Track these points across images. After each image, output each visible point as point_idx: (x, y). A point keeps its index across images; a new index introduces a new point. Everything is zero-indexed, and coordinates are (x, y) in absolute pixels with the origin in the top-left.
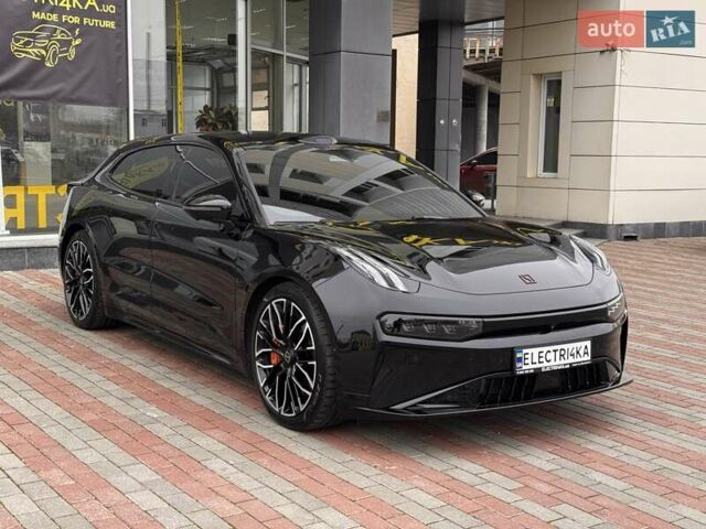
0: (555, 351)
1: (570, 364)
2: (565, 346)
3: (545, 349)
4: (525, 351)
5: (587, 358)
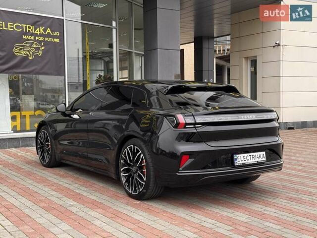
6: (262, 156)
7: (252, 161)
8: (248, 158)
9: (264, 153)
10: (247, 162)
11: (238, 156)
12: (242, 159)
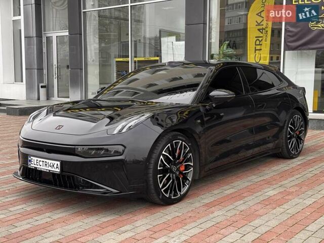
0: (43, 162)
1: (49, 170)
2: (47, 161)
3: (39, 159)
4: (32, 158)
5: (58, 170)
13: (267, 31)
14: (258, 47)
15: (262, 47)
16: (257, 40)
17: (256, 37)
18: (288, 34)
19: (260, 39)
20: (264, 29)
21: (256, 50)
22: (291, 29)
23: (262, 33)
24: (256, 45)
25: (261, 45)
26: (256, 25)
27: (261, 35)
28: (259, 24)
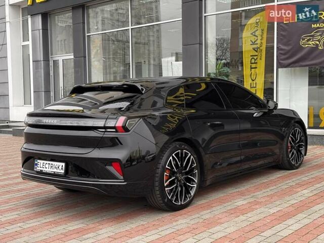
6: (60, 168)
7: (50, 170)
8: (47, 166)
9: (64, 164)
10: (45, 170)
11: (38, 161)
12: (42, 166)
13: (261, 50)
14: (254, 66)
15: (258, 66)
16: (252, 59)
17: (251, 56)
18: (280, 52)
19: (255, 58)
20: (259, 48)
21: (251, 68)
22: (283, 47)
23: (257, 51)
24: (251, 63)
25: (257, 63)
26: (251, 44)
27: (257, 54)
28: (253, 43)
